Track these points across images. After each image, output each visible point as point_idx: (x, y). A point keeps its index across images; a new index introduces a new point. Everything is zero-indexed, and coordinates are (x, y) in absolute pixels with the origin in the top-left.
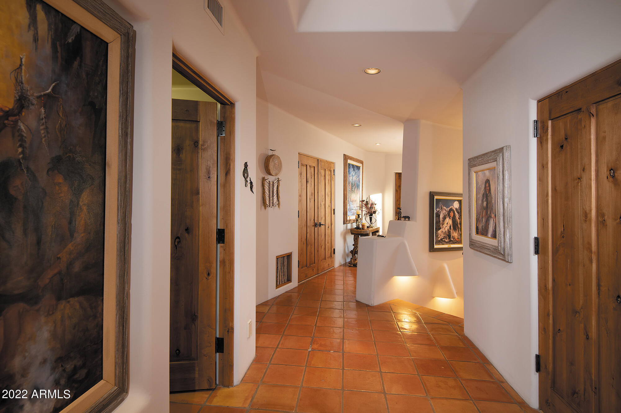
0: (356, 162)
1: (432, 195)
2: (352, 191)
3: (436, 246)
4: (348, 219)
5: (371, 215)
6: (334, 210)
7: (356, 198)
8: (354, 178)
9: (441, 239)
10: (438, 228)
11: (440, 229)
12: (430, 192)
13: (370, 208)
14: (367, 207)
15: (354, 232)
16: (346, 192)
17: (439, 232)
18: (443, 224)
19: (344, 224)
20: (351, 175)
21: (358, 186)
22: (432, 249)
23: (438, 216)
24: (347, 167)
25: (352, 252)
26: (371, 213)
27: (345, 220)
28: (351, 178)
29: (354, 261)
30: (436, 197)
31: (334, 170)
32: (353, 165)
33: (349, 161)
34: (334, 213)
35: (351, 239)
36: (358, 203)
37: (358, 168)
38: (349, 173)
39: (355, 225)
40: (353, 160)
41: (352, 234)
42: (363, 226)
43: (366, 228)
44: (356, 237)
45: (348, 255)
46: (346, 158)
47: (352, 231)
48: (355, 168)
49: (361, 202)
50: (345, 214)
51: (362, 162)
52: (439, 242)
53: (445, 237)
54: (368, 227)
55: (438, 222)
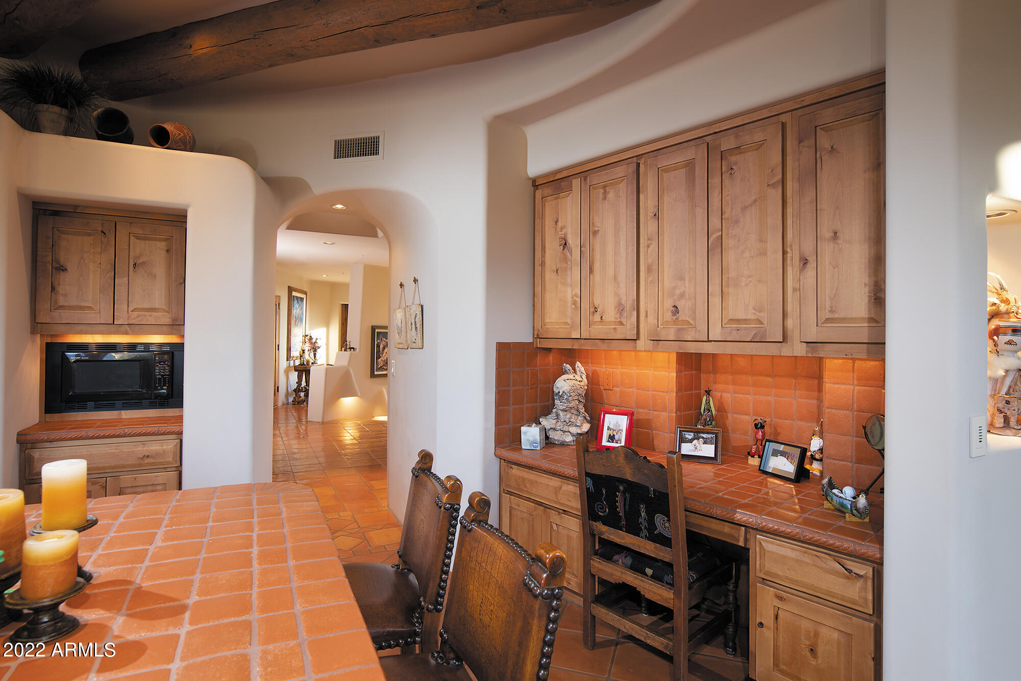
0: (300, 293)
1: (373, 328)
2: (296, 325)
3: (376, 373)
4: (291, 356)
5: (315, 351)
6: (278, 345)
7: (298, 334)
8: (298, 311)
9: (381, 367)
10: (378, 357)
11: (380, 357)
12: (372, 326)
13: (315, 343)
14: (311, 343)
15: (298, 369)
16: (290, 327)
17: (379, 360)
18: (382, 354)
19: (287, 360)
20: (295, 308)
21: (302, 319)
22: (373, 375)
23: (378, 346)
24: (291, 298)
25: (295, 390)
26: (315, 349)
27: (289, 356)
28: (295, 311)
29: (298, 399)
30: (376, 331)
31: (279, 304)
32: (297, 297)
33: (294, 294)
34: (278, 350)
35: (294, 376)
36: (301, 338)
37: (302, 299)
38: (294, 306)
39: (297, 363)
40: (298, 292)
41: (296, 370)
42: (308, 362)
43: (311, 364)
44: (300, 374)
45: (291, 395)
46: (290, 290)
47: (296, 369)
48: (299, 300)
49: (304, 337)
50: (289, 349)
51: (305, 293)
52: (378, 369)
53: (384, 365)
54: (312, 363)
55: (378, 352)
